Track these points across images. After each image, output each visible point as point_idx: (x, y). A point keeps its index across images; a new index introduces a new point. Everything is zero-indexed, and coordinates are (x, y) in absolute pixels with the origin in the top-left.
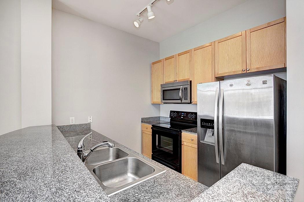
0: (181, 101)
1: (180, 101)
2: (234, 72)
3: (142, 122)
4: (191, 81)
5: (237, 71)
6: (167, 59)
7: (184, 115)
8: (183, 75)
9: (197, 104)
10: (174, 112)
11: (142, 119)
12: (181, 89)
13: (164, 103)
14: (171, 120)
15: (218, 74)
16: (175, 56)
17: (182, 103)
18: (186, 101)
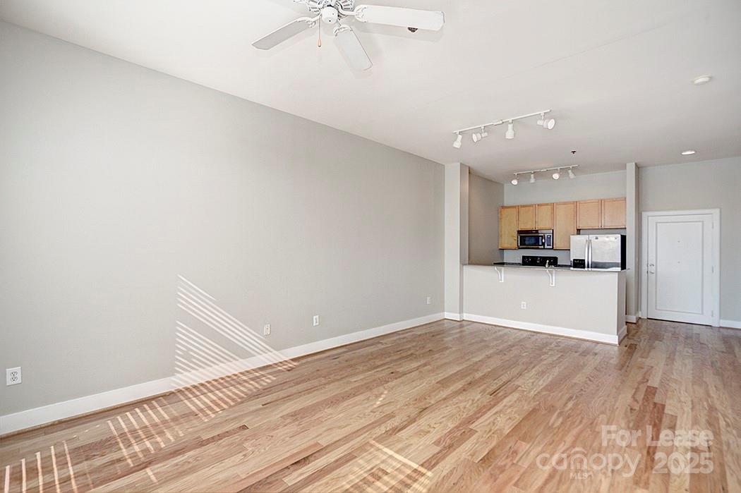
2: (592, 227)
4: (553, 230)
5: (595, 226)
6: (523, 206)
8: (544, 224)
13: (520, 248)
15: (579, 227)
16: (534, 206)
17: (544, 248)
18: (549, 247)
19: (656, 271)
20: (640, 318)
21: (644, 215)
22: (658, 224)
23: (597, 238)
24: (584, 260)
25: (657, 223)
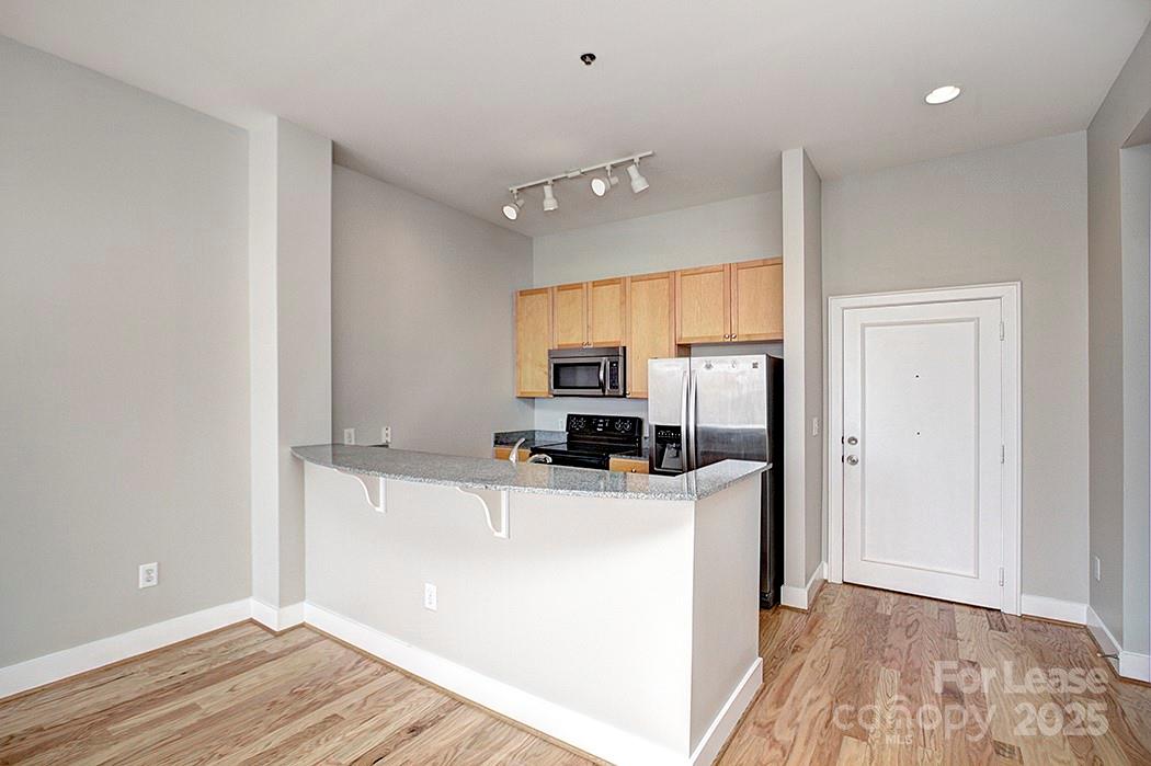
0: (604, 391)
1: (599, 392)
2: (711, 337)
3: (496, 443)
4: (625, 348)
5: (715, 337)
6: (562, 288)
7: (604, 423)
8: (605, 334)
9: (647, 399)
10: (578, 417)
11: (497, 436)
12: (603, 365)
13: (555, 396)
14: (569, 437)
15: (681, 338)
16: (585, 286)
17: (604, 396)
18: (614, 392)
19: (863, 459)
20: (826, 581)
21: (835, 305)
22: (868, 329)
23: (709, 367)
24: (679, 428)
25: (864, 326)
